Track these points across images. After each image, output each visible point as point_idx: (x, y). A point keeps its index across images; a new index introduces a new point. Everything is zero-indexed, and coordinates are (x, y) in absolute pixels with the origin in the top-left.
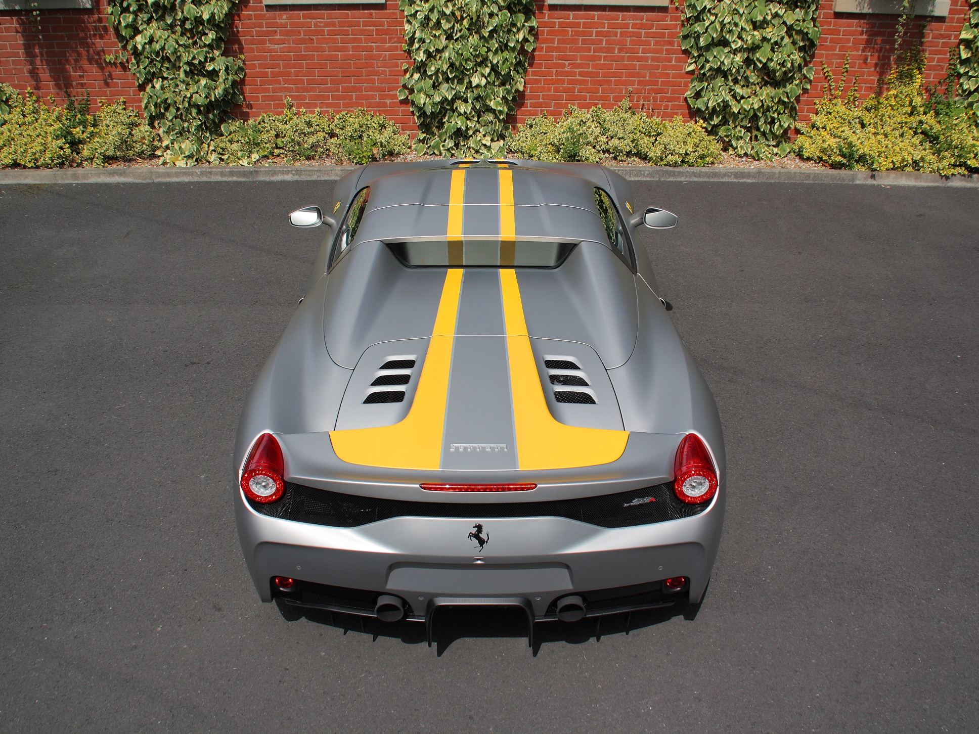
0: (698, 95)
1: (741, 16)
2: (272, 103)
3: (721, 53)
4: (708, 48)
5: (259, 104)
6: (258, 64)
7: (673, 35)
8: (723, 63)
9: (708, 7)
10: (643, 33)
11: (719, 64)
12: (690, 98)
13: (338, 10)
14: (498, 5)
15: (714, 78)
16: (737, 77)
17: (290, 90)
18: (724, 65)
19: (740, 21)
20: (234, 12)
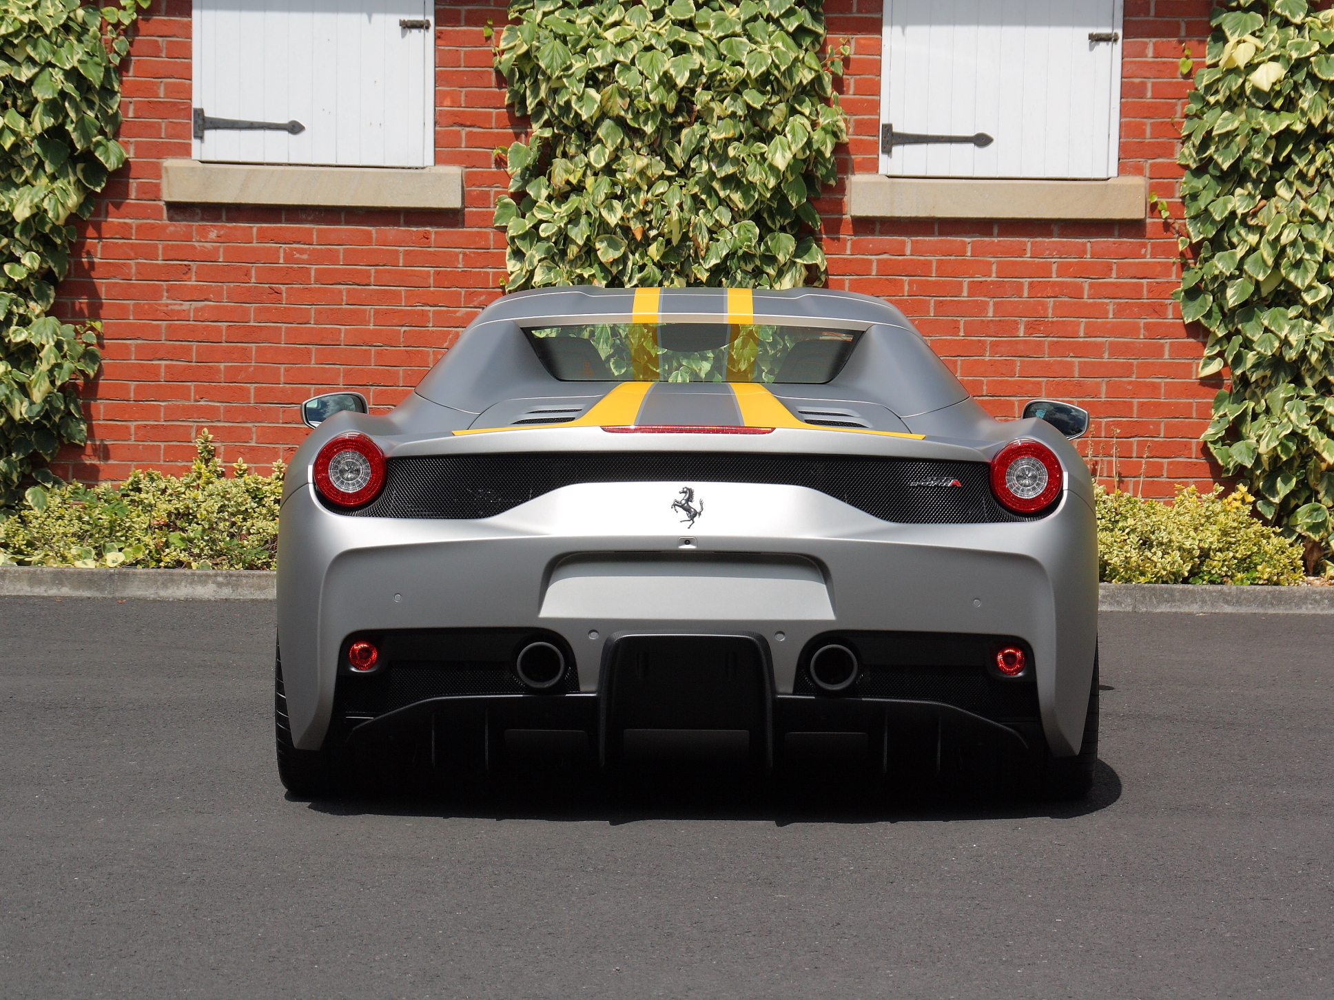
0: (1234, 433)
1: (1323, 226)
2: (162, 445)
3: (1281, 321)
4: (1248, 309)
5: (129, 447)
6: (137, 346)
7: (1161, 291)
8: (1285, 343)
9: (1240, 212)
10: (1086, 287)
11: (1277, 344)
12: (1214, 442)
13: (347, 223)
14: (732, 210)
15: (1270, 387)
16: (1325, 378)
17: (210, 413)
18: (1291, 347)
19: (1321, 239)
20: (87, 216)
